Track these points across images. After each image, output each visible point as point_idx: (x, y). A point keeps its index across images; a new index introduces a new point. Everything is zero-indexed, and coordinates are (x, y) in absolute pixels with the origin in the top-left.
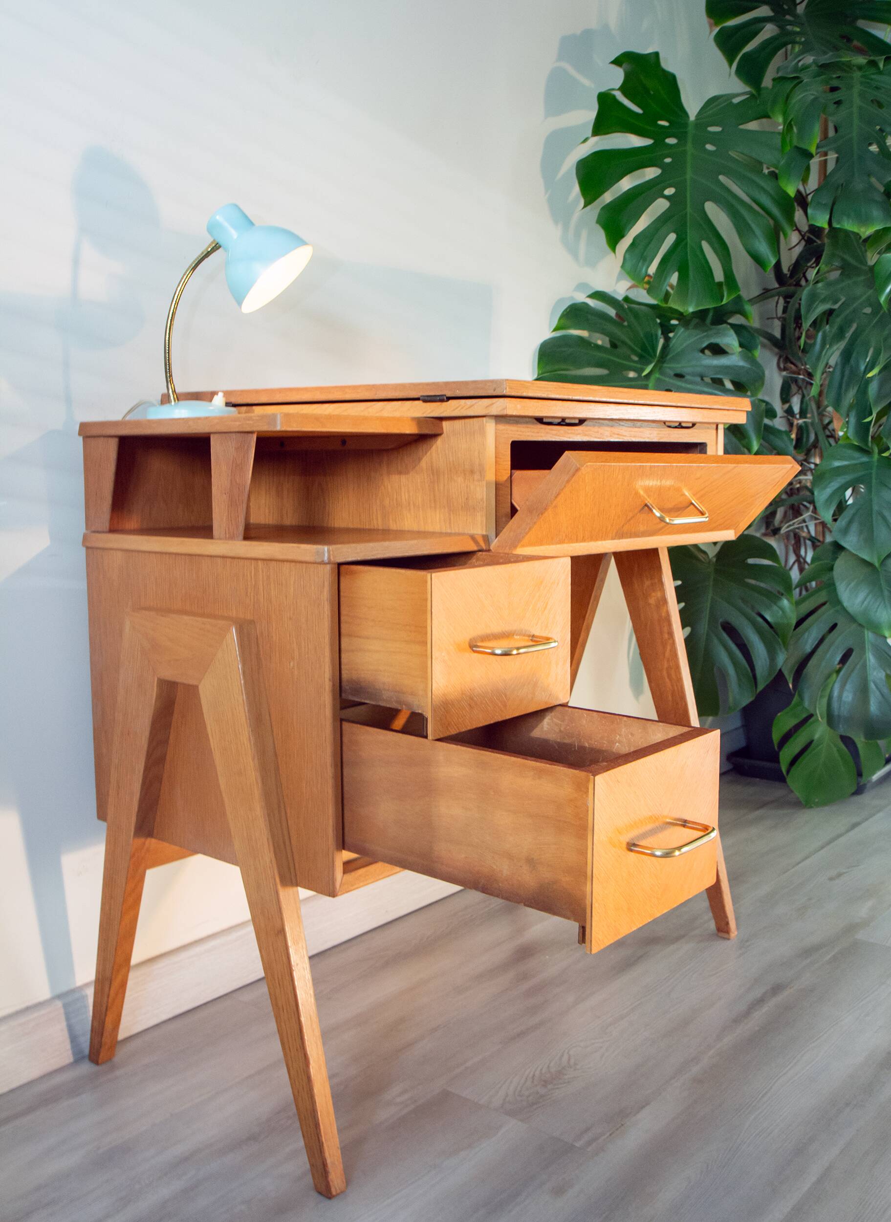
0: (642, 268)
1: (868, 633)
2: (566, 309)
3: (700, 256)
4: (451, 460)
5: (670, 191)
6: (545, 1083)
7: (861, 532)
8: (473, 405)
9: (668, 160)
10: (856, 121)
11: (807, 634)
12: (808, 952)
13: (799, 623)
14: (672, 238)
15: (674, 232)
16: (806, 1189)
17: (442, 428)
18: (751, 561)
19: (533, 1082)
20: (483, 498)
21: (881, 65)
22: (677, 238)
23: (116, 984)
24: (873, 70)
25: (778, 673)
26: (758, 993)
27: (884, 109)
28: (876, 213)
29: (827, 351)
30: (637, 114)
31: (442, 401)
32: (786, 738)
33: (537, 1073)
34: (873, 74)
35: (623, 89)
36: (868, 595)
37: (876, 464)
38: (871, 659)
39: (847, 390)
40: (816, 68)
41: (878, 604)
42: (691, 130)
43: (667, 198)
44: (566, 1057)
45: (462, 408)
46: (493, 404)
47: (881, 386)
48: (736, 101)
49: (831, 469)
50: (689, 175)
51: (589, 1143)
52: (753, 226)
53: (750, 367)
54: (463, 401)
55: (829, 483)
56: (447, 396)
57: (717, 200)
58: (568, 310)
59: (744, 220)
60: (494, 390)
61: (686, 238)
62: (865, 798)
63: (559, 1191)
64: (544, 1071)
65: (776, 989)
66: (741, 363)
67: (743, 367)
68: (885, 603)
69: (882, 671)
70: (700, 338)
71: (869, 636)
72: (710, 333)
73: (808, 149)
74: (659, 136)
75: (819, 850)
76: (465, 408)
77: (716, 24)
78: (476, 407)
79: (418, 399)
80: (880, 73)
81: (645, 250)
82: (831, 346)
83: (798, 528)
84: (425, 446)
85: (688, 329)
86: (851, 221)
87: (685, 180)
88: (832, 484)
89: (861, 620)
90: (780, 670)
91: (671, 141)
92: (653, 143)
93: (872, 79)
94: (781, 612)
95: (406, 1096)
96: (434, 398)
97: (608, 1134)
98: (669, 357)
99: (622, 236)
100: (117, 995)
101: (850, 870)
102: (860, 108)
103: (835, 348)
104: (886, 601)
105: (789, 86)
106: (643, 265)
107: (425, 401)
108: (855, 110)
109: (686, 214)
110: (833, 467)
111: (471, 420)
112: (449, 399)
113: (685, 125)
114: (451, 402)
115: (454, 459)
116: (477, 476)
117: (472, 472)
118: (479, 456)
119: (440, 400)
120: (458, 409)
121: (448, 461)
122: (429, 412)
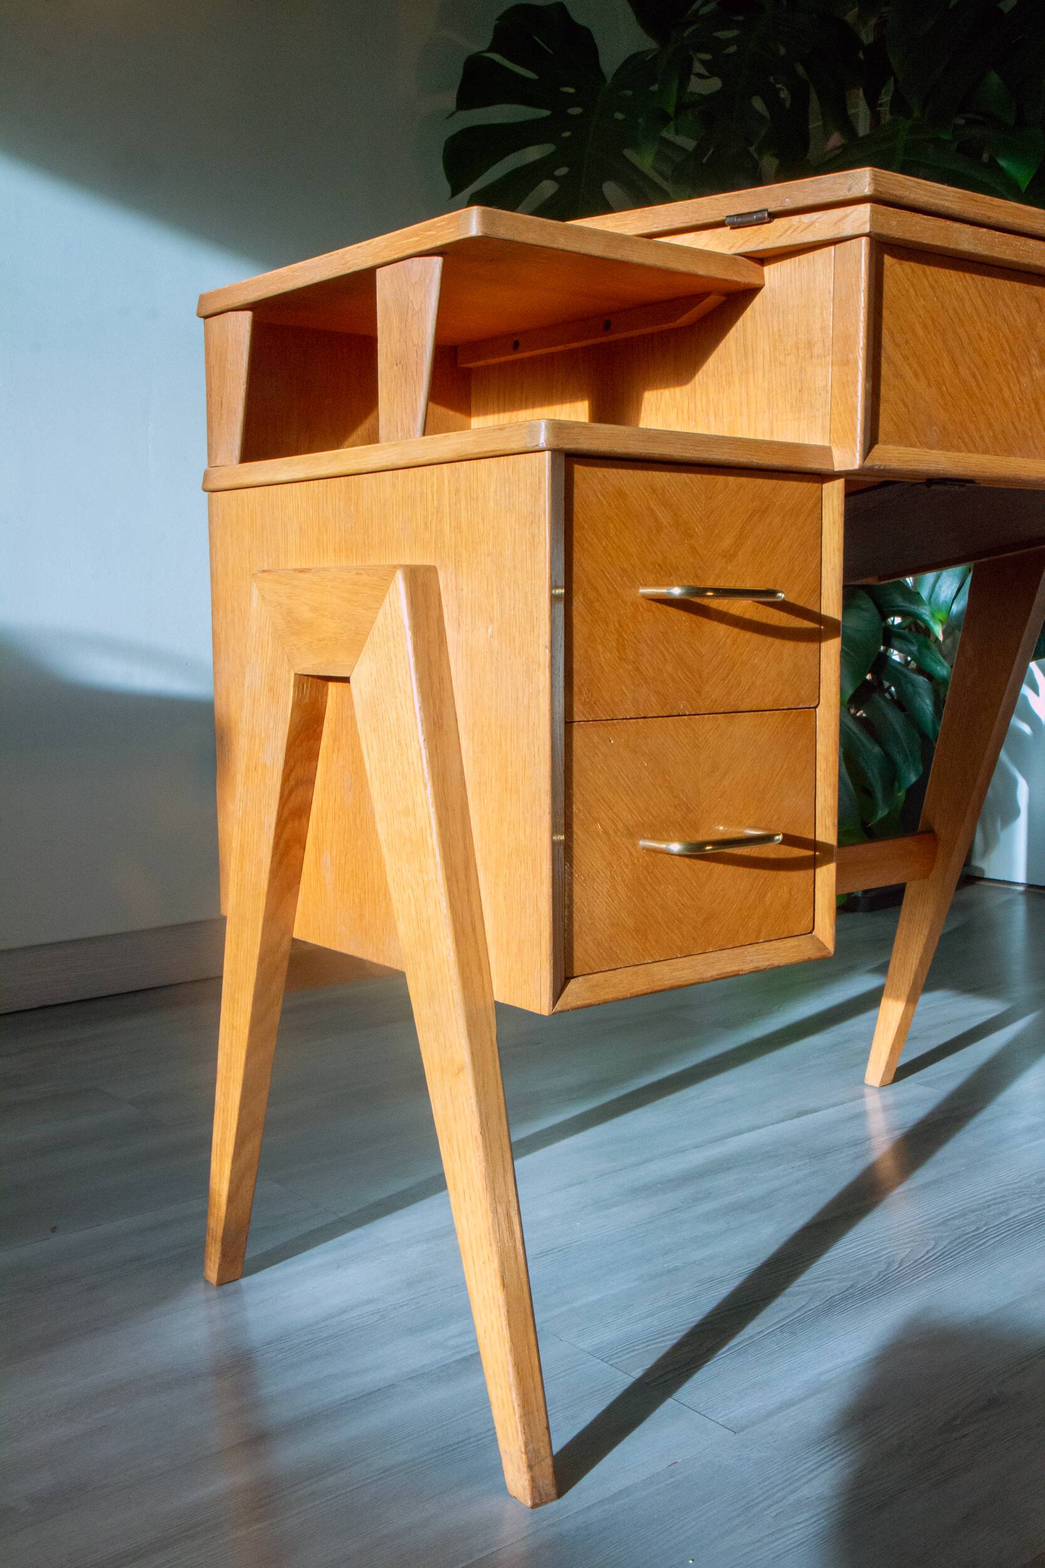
4: (776, 327)
5: (562, 171)
8: (813, 223)
9: (567, 134)
17: (763, 277)
20: (826, 386)
31: (760, 222)
43: (557, 179)
45: (795, 230)
46: (846, 216)
54: (795, 219)
56: (769, 210)
60: (849, 190)
76: (799, 230)
78: (817, 225)
79: (722, 225)
96: (749, 219)
107: (735, 226)
111: (811, 254)
112: (773, 216)
114: (778, 222)
115: (781, 327)
116: (818, 350)
117: (810, 344)
118: (822, 313)
119: (758, 219)
120: (789, 232)
121: (771, 333)
122: (739, 244)
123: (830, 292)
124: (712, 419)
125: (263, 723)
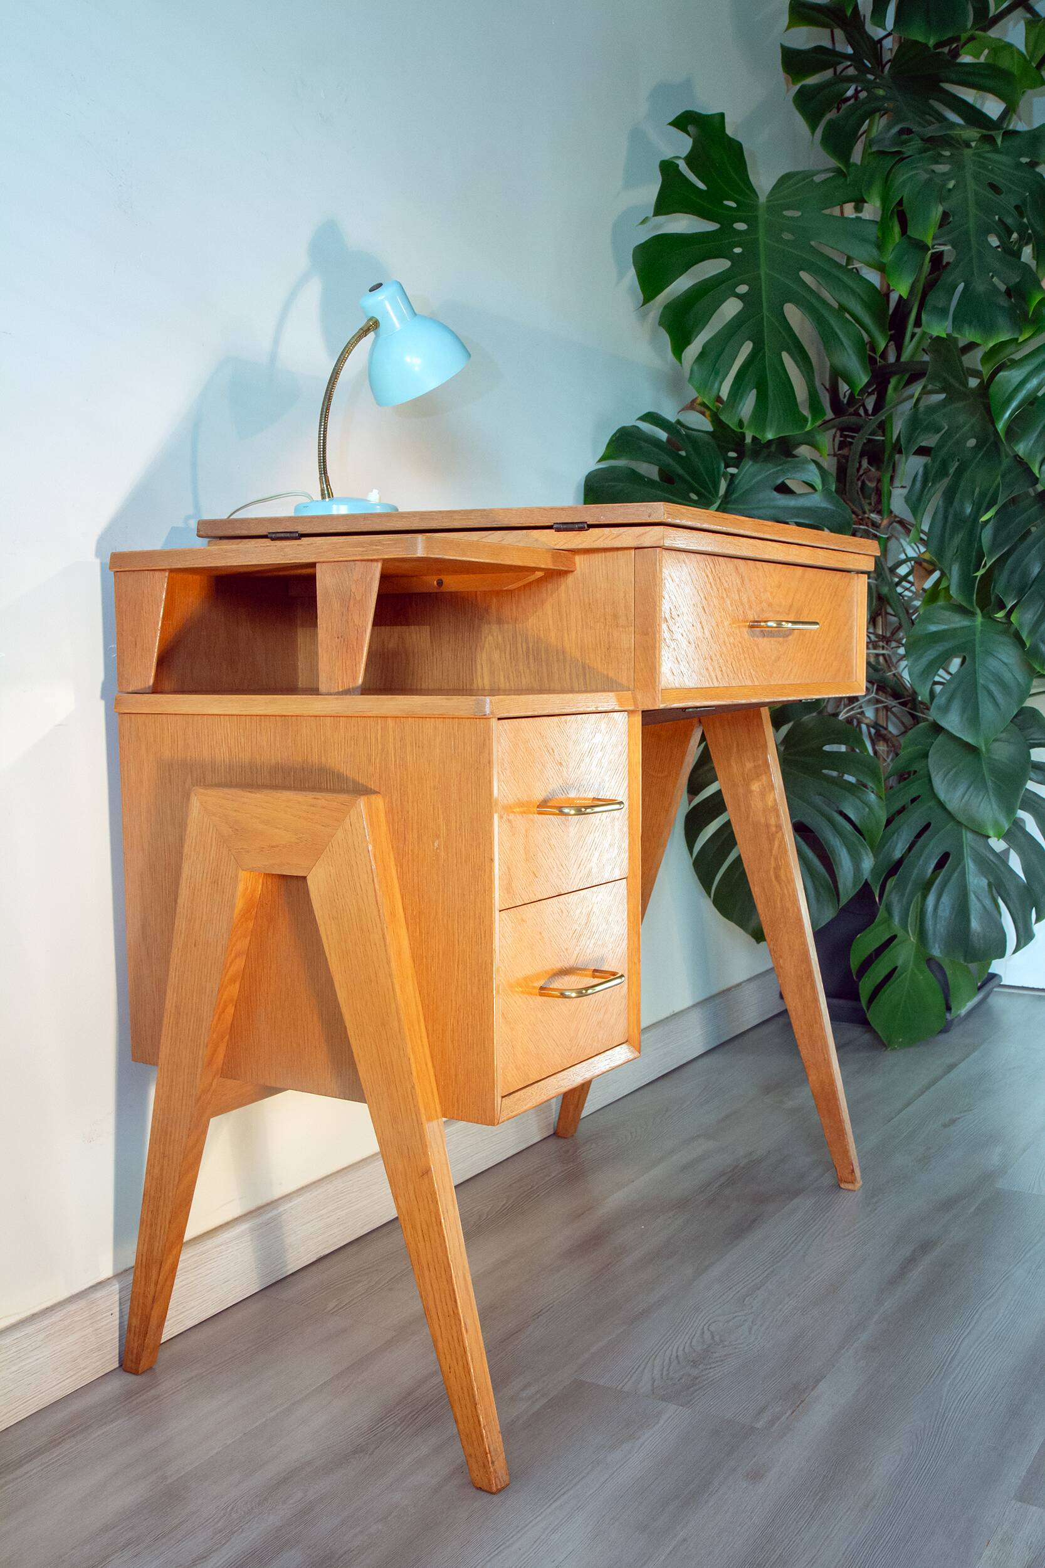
0: (714, 383)
1: (966, 834)
2: (615, 434)
3: (781, 372)
4: (587, 601)
5: (743, 289)
6: (694, 1364)
7: (963, 711)
8: (621, 534)
9: (738, 250)
10: (973, 210)
11: (896, 835)
12: (948, 1204)
13: (889, 822)
14: (747, 348)
15: (749, 339)
16: (1035, 1451)
17: (575, 563)
18: (827, 748)
19: (679, 1363)
20: (630, 647)
21: (999, 141)
22: (753, 348)
23: (166, 1267)
24: (987, 147)
25: (864, 884)
26: (906, 1251)
27: (1002, 196)
28: (1002, 321)
29: (929, 489)
30: (701, 190)
31: (581, 529)
32: (867, 964)
33: (680, 1353)
34: (988, 152)
35: (690, 160)
36: (968, 788)
37: (980, 628)
38: (971, 866)
39: (952, 537)
40: (920, 142)
41: (981, 797)
42: (762, 215)
43: (740, 297)
44: (707, 1335)
45: (606, 538)
46: (645, 533)
47: (997, 531)
48: (817, 179)
49: (927, 634)
50: (764, 271)
51: (772, 1422)
52: (841, 335)
53: (834, 508)
54: (607, 530)
55: (925, 652)
56: (588, 523)
57: (799, 302)
58: (618, 435)
59: (830, 325)
60: (649, 517)
61: (764, 348)
62: (953, 1036)
63: (756, 1476)
64: (687, 1350)
65: (925, 1247)
66: (824, 505)
67: (827, 509)
68: (988, 795)
69: (984, 879)
70: (774, 473)
71: (968, 837)
72: (786, 466)
73: (923, 240)
74: (726, 220)
75: (920, 1096)
76: (609, 539)
77: (794, 82)
78: (624, 536)
79: (550, 527)
80: (996, 150)
81: (716, 362)
82: (934, 483)
83: (859, 713)
84: (550, 586)
85: (757, 462)
86: (973, 330)
87: (759, 276)
88: (929, 652)
89: (961, 817)
90: (866, 880)
91: (741, 226)
92: (720, 228)
93: (986, 159)
94: (867, 810)
95: (531, 1390)
96: (571, 526)
97: (789, 1412)
98: (733, 497)
99: (688, 343)
100: (166, 1280)
101: (962, 1115)
102: (976, 193)
103: (938, 486)
104: (991, 794)
105: (889, 162)
106: (715, 379)
107: (558, 530)
108: (971, 196)
109: (762, 318)
110: (927, 632)
111: (615, 554)
112: (590, 527)
113: (754, 207)
114: (592, 530)
115: (591, 601)
116: (622, 621)
117: (615, 617)
118: (625, 597)
119: (579, 528)
120: (601, 539)
121: (582, 604)
122: (562, 543)
123: (631, 582)
124: (531, 661)
125: (205, 909)
